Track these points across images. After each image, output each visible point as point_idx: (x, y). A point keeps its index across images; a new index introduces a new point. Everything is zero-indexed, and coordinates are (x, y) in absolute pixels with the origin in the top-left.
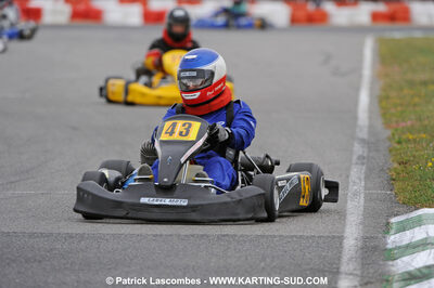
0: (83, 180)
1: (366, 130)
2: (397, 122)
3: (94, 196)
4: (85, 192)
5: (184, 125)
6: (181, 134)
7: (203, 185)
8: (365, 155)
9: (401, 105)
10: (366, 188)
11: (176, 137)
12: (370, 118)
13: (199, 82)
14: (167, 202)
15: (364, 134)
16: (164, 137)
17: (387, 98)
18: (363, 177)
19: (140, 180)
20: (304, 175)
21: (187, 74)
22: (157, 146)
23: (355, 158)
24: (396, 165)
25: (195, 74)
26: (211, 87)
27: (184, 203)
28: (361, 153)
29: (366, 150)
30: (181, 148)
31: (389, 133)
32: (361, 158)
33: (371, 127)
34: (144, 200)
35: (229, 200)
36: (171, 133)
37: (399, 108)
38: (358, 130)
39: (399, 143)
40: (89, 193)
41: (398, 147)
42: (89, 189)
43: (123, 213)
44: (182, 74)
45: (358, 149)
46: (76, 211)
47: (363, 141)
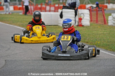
3: (47, 54)
4: (44, 53)
5: (67, 37)
6: (66, 39)
7: (73, 51)
11: (65, 39)
13: (68, 26)
14: (65, 55)
16: (62, 40)
19: (57, 50)
20: (94, 48)
21: (65, 24)
22: (61, 42)
25: (67, 24)
26: (71, 28)
27: (69, 55)
30: (67, 42)
34: (59, 55)
35: (79, 54)
36: (64, 39)
40: (45, 54)
43: (54, 58)
44: (64, 25)
46: (42, 58)
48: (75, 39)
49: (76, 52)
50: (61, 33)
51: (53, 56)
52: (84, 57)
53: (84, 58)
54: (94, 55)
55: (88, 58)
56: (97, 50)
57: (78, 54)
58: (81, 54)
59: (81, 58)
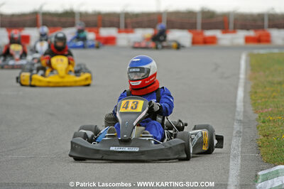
0: (74, 137)
1: (242, 114)
2: (262, 109)
3: (81, 146)
4: (76, 144)
5: (134, 102)
6: (132, 108)
8: (241, 130)
9: (265, 98)
10: (242, 152)
11: (129, 109)
12: (244, 106)
15: (240, 117)
16: (122, 110)
17: (256, 93)
18: (240, 145)
19: (109, 136)
21: (134, 70)
22: (118, 115)
23: (234, 132)
24: (262, 137)
25: (138, 70)
26: (147, 78)
27: (137, 149)
28: (238, 129)
29: (241, 127)
30: (133, 116)
31: (257, 116)
32: (239, 132)
33: (245, 112)
34: (112, 148)
36: (126, 108)
37: (263, 100)
38: (236, 114)
39: (264, 122)
41: (263, 125)
42: (78, 143)
43: (100, 157)
44: (131, 70)
45: (237, 127)
46: (70, 156)
47: (240, 121)
48: (156, 108)
49: (156, 143)
50: (125, 94)
51: (97, 151)
52: (176, 154)
53: (176, 157)
54: (205, 148)
55: (185, 156)
56: (216, 136)
57: (161, 146)
58: (169, 146)
59: (168, 156)
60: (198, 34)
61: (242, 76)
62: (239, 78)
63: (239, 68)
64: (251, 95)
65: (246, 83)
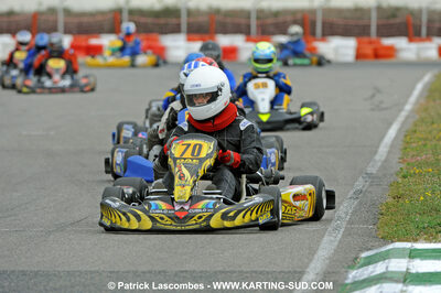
60: (371, 43)
61: (408, 107)
62: (400, 111)
63: (409, 95)
64: (406, 136)
65: (407, 117)
